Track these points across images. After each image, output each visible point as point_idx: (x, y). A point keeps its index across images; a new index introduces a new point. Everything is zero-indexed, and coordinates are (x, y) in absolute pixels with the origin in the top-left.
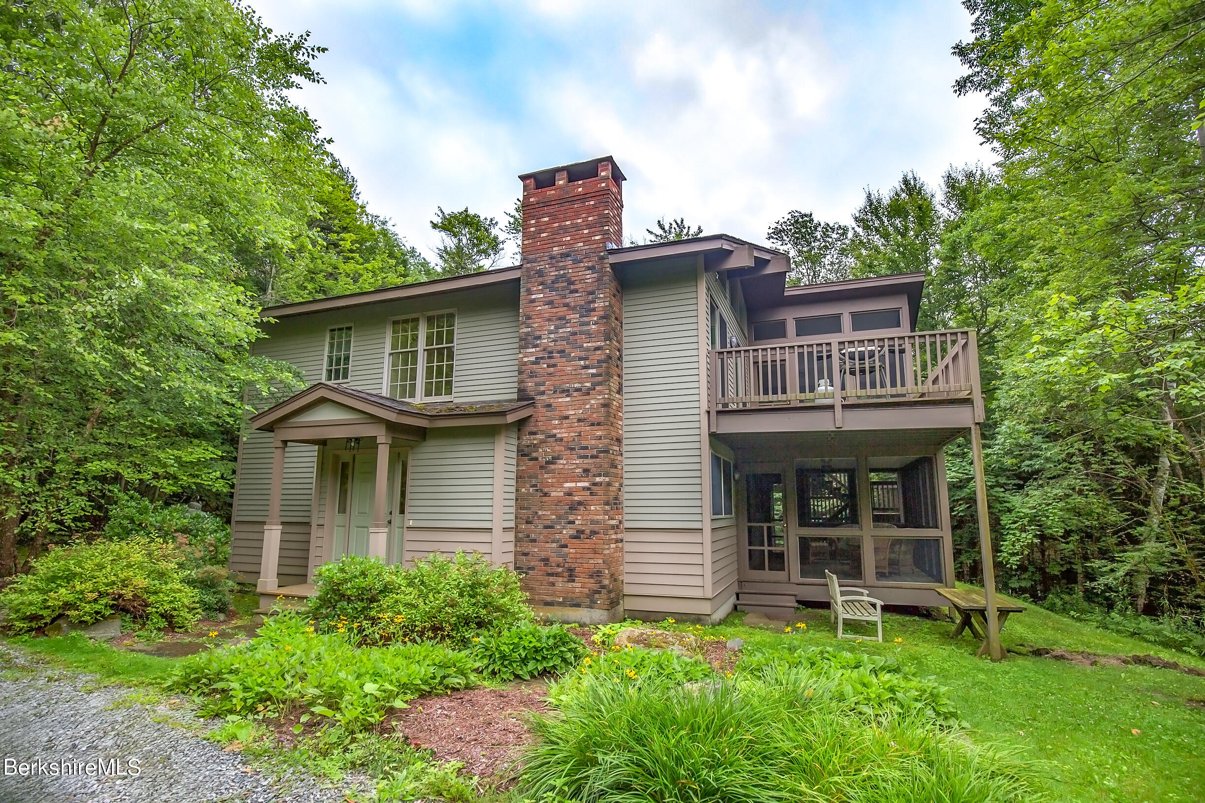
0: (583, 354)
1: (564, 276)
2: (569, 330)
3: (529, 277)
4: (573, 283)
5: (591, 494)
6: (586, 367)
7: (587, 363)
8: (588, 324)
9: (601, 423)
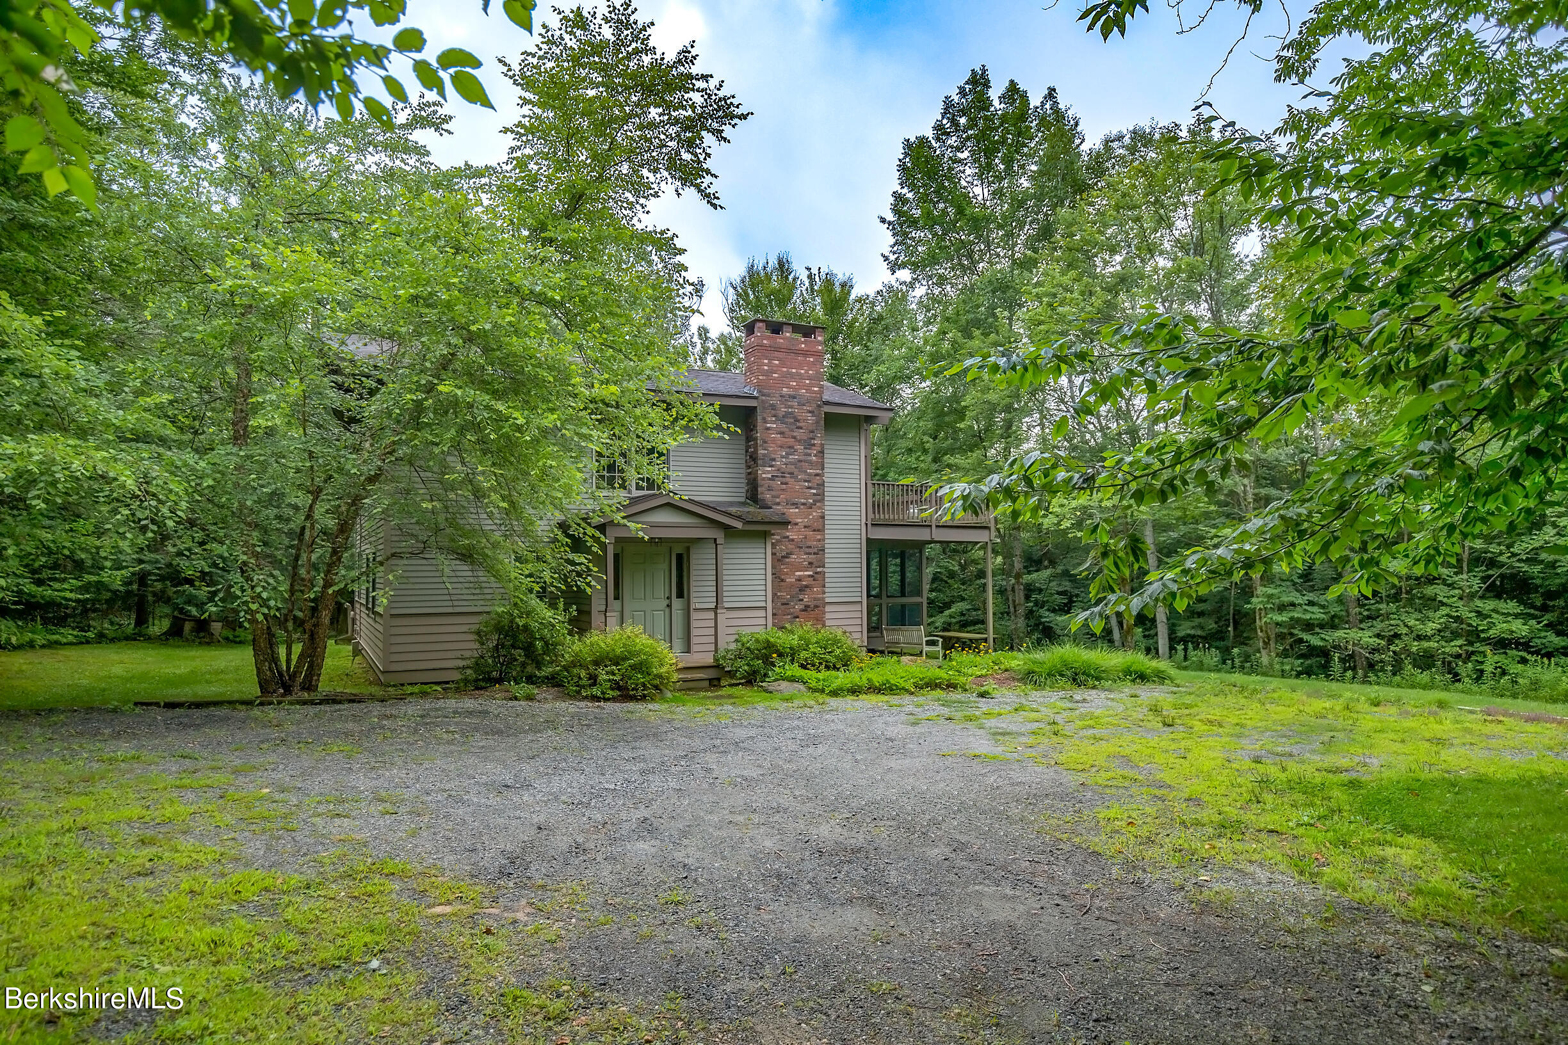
0: (806, 477)
1: (791, 413)
2: (797, 457)
3: (764, 408)
4: (798, 421)
5: (815, 580)
6: (809, 488)
7: (810, 485)
8: (810, 455)
9: (821, 530)
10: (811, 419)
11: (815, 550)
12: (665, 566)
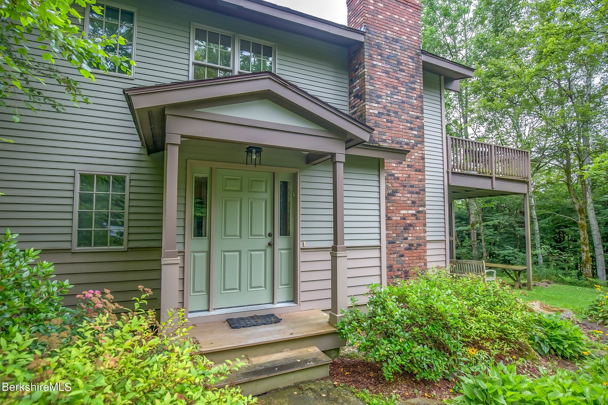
0: (408, 118)
1: (395, 55)
2: (400, 98)
3: (371, 45)
4: (401, 64)
5: (417, 219)
6: (411, 129)
7: (412, 126)
8: (411, 98)
9: (421, 170)
10: (412, 65)
11: (417, 190)
12: (267, 196)
